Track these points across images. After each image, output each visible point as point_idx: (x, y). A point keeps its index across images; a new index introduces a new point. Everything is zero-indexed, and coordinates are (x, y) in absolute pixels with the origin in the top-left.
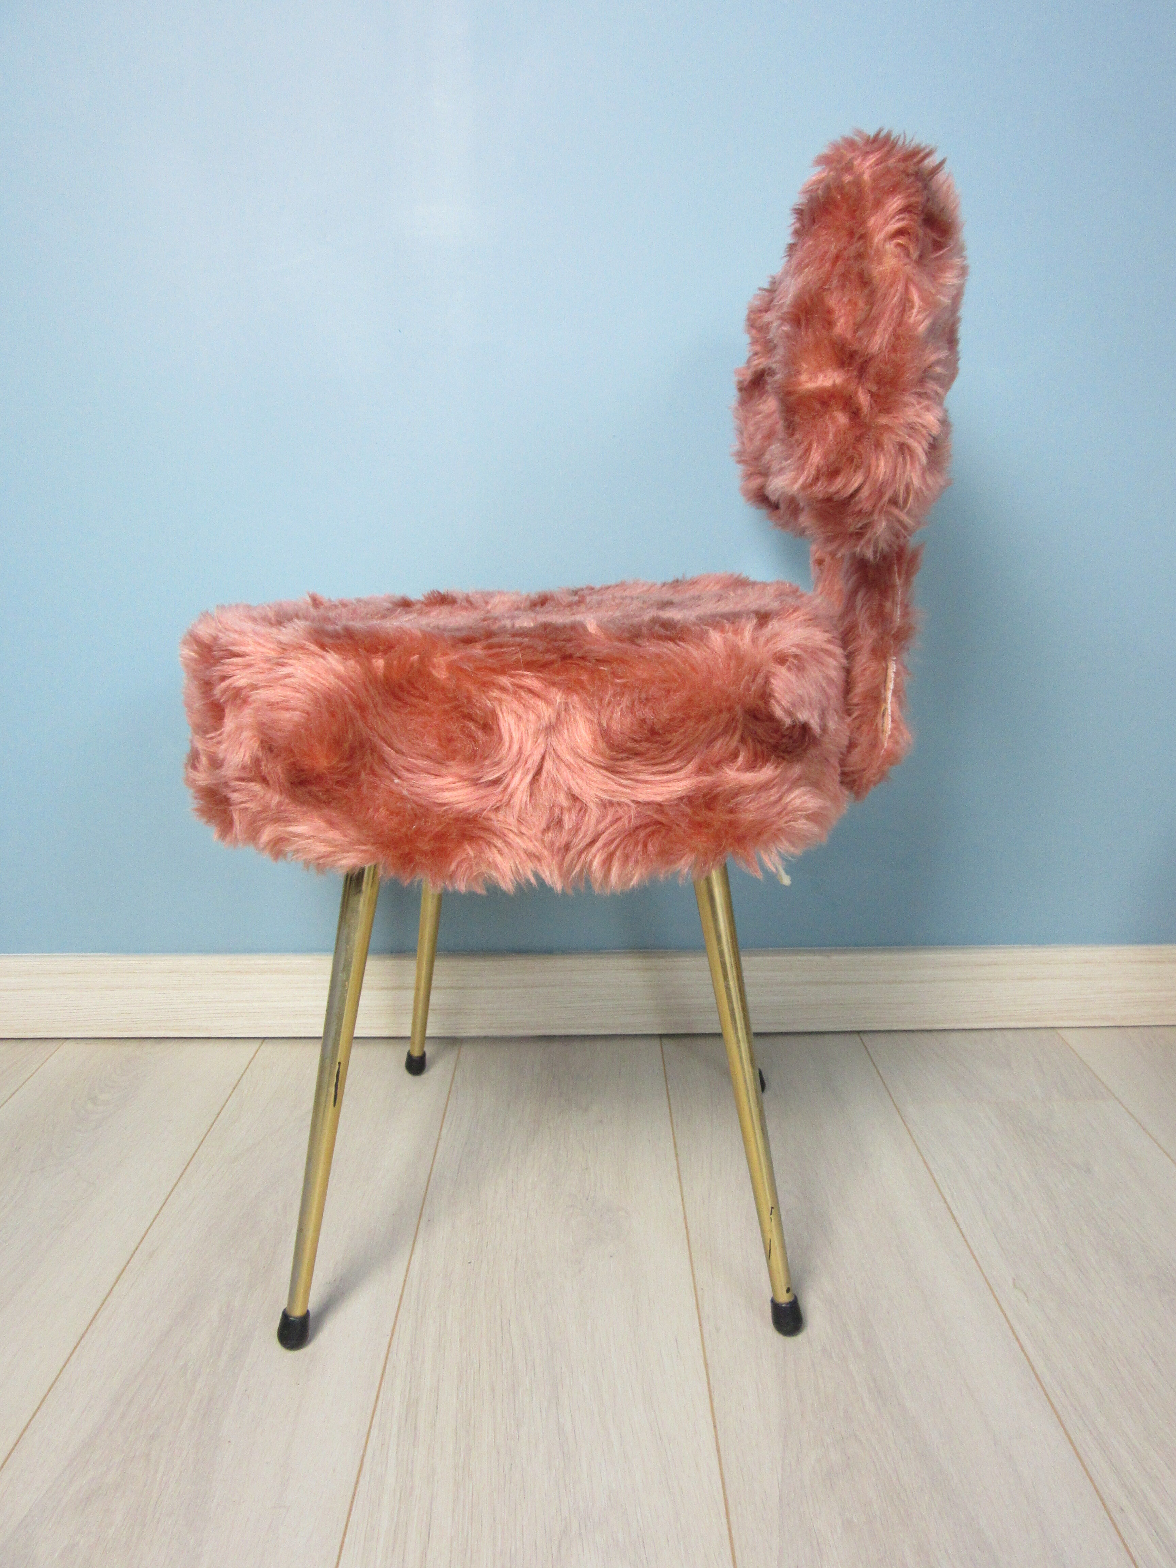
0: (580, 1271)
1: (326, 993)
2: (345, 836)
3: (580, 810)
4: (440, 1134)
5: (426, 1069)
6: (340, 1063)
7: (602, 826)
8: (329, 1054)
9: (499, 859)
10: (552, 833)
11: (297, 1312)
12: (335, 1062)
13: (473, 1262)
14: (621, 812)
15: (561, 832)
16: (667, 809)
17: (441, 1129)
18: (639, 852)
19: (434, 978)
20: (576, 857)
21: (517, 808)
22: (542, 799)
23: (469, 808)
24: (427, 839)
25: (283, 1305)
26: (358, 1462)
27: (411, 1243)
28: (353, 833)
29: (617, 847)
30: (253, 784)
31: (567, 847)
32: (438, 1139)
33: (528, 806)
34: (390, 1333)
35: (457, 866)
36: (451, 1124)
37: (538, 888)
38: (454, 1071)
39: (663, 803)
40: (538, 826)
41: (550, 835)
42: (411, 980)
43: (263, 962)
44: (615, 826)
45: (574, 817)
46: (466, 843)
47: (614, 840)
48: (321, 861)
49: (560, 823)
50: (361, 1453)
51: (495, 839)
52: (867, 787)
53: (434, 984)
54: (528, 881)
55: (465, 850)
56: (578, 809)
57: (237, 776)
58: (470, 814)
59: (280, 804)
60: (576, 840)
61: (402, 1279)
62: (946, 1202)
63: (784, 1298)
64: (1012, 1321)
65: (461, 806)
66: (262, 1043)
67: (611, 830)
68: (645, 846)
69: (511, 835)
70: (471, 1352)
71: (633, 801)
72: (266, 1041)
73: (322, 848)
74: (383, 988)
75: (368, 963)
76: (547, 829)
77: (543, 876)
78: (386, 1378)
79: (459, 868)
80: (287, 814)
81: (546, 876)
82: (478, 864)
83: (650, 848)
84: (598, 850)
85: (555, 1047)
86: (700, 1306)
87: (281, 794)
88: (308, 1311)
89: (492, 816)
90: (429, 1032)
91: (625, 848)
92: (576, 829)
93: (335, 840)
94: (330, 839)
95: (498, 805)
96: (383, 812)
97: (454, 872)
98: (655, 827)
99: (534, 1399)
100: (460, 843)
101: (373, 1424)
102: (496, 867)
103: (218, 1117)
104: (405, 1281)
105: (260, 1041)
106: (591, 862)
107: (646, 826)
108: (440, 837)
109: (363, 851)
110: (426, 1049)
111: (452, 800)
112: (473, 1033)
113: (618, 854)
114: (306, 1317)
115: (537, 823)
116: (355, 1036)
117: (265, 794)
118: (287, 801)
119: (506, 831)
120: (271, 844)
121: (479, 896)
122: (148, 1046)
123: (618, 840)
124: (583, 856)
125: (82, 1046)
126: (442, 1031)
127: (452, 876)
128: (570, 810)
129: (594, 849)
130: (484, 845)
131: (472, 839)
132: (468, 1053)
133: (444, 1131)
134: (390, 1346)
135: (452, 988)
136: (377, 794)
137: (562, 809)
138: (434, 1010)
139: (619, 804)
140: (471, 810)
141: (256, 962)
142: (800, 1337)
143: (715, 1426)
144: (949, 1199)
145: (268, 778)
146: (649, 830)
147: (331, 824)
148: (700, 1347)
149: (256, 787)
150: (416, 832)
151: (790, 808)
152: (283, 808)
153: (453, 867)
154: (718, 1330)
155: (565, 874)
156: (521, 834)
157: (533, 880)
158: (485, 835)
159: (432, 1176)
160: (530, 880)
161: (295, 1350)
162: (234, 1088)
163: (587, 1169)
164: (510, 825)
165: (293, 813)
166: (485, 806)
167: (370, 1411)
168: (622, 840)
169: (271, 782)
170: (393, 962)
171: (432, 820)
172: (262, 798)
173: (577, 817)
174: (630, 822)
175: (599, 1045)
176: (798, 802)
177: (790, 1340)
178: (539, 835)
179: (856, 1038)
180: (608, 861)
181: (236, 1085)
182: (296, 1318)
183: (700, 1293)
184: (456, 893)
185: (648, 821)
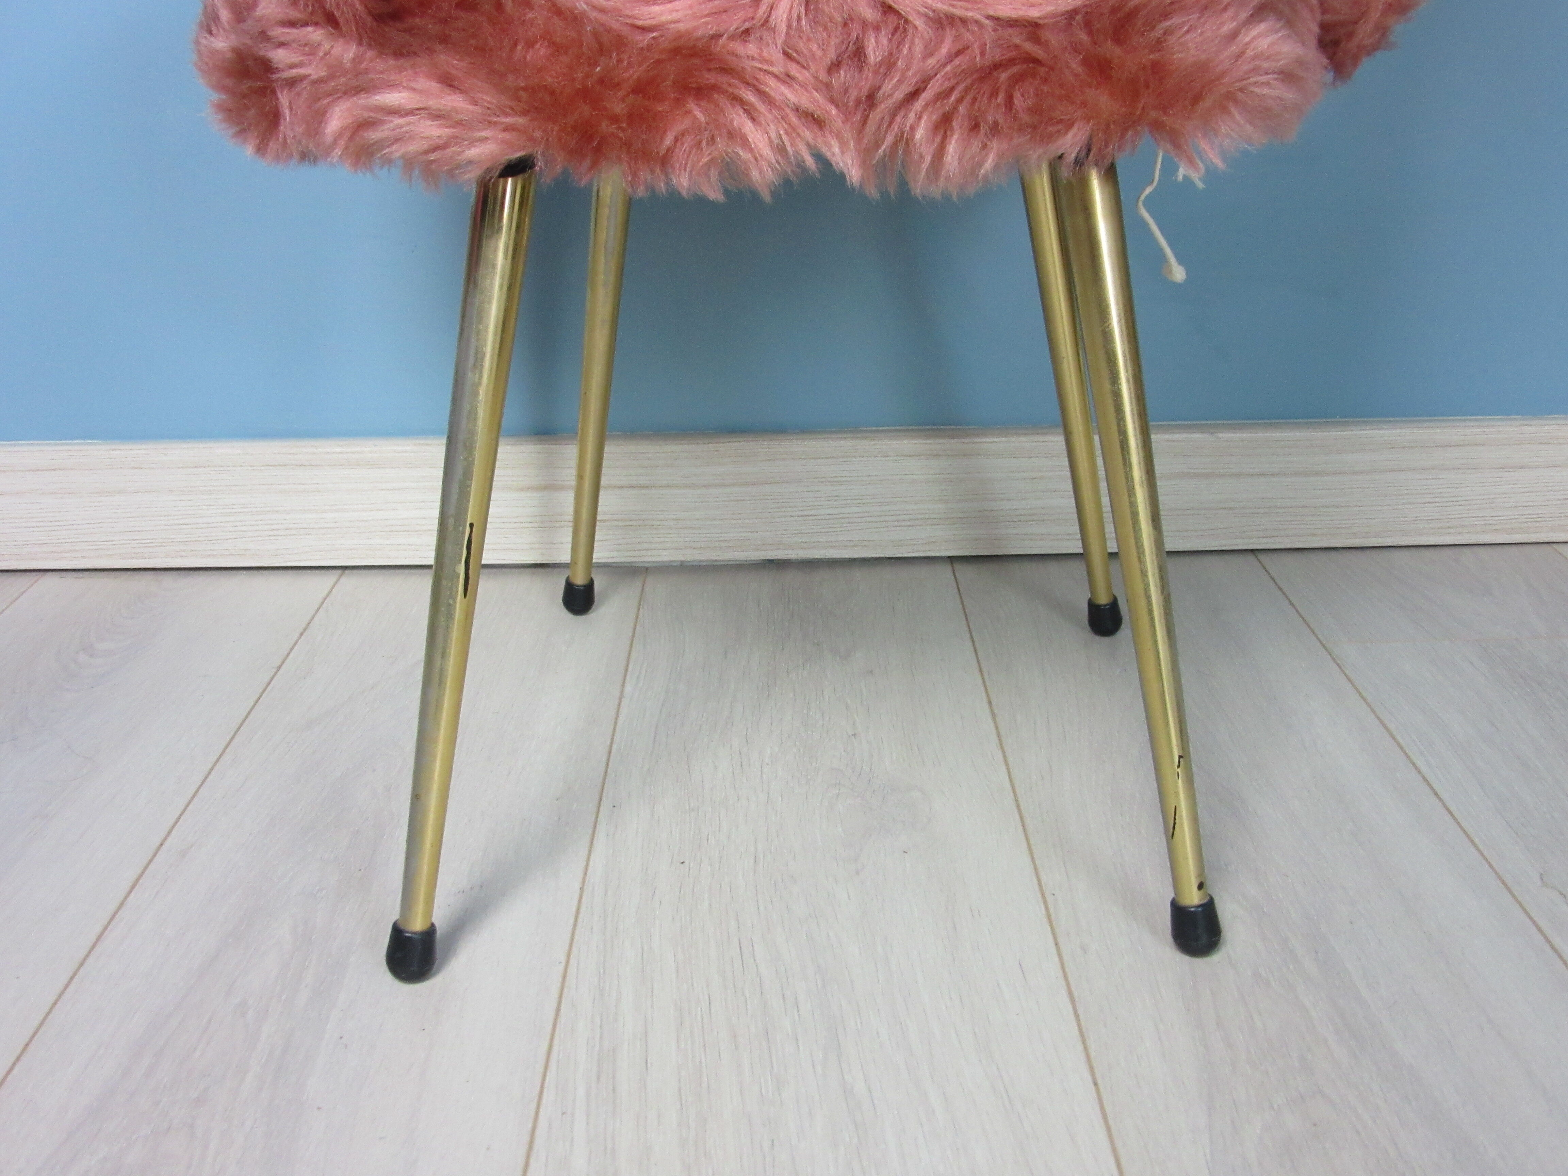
0: (858, 873)
1: (437, 496)
2: (476, 104)
3: (896, 29)
4: (622, 692)
5: (594, 607)
6: (471, 525)
7: (932, 62)
8: (452, 510)
9: (748, 127)
10: (845, 71)
11: (417, 925)
12: (466, 522)
13: (687, 862)
14: (968, 36)
15: (861, 69)
16: (1046, 35)
17: (623, 685)
18: (998, 105)
19: (604, 471)
20: (887, 119)
21: (783, 27)
22: (829, 6)
23: (696, 28)
24: (621, 94)
25: (394, 915)
26: (526, 1138)
27: (587, 838)
28: (489, 98)
29: (960, 100)
30: (310, 29)
31: (871, 99)
32: (620, 699)
33: (804, 22)
34: (563, 959)
35: (676, 139)
36: (638, 678)
37: (817, 175)
38: (639, 609)
39: (1041, 22)
40: (821, 58)
41: (843, 76)
42: (569, 476)
43: (338, 450)
44: (957, 61)
45: (885, 41)
46: (690, 100)
47: (952, 89)
48: (432, 157)
49: (859, 53)
50: (530, 1125)
51: (743, 90)
52: (1356, 60)
53: (604, 481)
54: (801, 165)
55: (689, 112)
56: (891, 28)
57: (281, 16)
58: (698, 39)
59: (357, 60)
60: (887, 87)
61: (577, 886)
62: (1419, 772)
63: (1193, 898)
64: (1548, 932)
65: (681, 26)
66: (341, 576)
67: (949, 68)
68: (1010, 99)
69: (772, 82)
70: (695, 985)
71: (989, 17)
72: (347, 572)
73: (433, 131)
74: (523, 489)
75: (500, 450)
76: (834, 67)
77: (828, 154)
78: (562, 1020)
79: (679, 144)
80: (371, 76)
81: (834, 155)
82: (712, 140)
83: (1018, 101)
84: (927, 105)
85: (791, 577)
86: (1053, 917)
87: (360, 44)
88: (433, 925)
89: (738, 47)
90: (599, 556)
91: (974, 100)
92: (889, 64)
93: (457, 112)
94: (449, 108)
95: (747, 25)
96: (541, 51)
97: (670, 151)
98: (1025, 66)
99: (801, 1048)
100: (679, 102)
101: (546, 1085)
102: (745, 142)
103: (278, 670)
104: (582, 889)
105: (339, 572)
106: (913, 129)
107: (1011, 62)
108: (642, 88)
109: (507, 129)
110: (593, 576)
111: (664, 19)
112: (665, 556)
113: (962, 109)
114: (430, 933)
115: (819, 53)
116: (484, 562)
117: (332, 47)
118: (370, 54)
119: (761, 76)
120: (348, 134)
121: (713, 204)
122: (168, 580)
123: (961, 87)
124: (898, 119)
125: (69, 581)
126: (615, 554)
127: (665, 161)
128: (877, 28)
129: (919, 104)
130: (722, 101)
131: (702, 92)
132: (658, 588)
133: (628, 688)
134: (564, 977)
135: (631, 487)
136: (530, 15)
137: (865, 24)
138: (604, 521)
139: (964, 21)
140: (700, 33)
141: (328, 450)
142: (1216, 958)
143: (1096, 1084)
144: (1424, 769)
145: (337, 14)
146: (1014, 70)
147: (449, 82)
148: (1060, 974)
149: (315, 34)
150: (601, 81)
151: (1250, 53)
152: (364, 65)
153: (668, 141)
154: (1084, 949)
155: (866, 154)
156: (787, 79)
157: (810, 161)
158: (723, 80)
159: (615, 747)
160: (804, 162)
161: (415, 983)
162: (301, 634)
163: (855, 735)
164: (771, 63)
165: (382, 73)
166: (722, 30)
167: (540, 1068)
168: (967, 90)
169: (341, 21)
170: (539, 447)
171: (630, 57)
172: (327, 53)
173: (890, 40)
174: (983, 54)
175: (858, 574)
176: (1263, 44)
177: (1200, 963)
178: (823, 76)
179: (1250, 558)
180: (944, 124)
181: (305, 630)
182: (415, 933)
183: (1050, 899)
184: (674, 195)
185: (1013, 54)
